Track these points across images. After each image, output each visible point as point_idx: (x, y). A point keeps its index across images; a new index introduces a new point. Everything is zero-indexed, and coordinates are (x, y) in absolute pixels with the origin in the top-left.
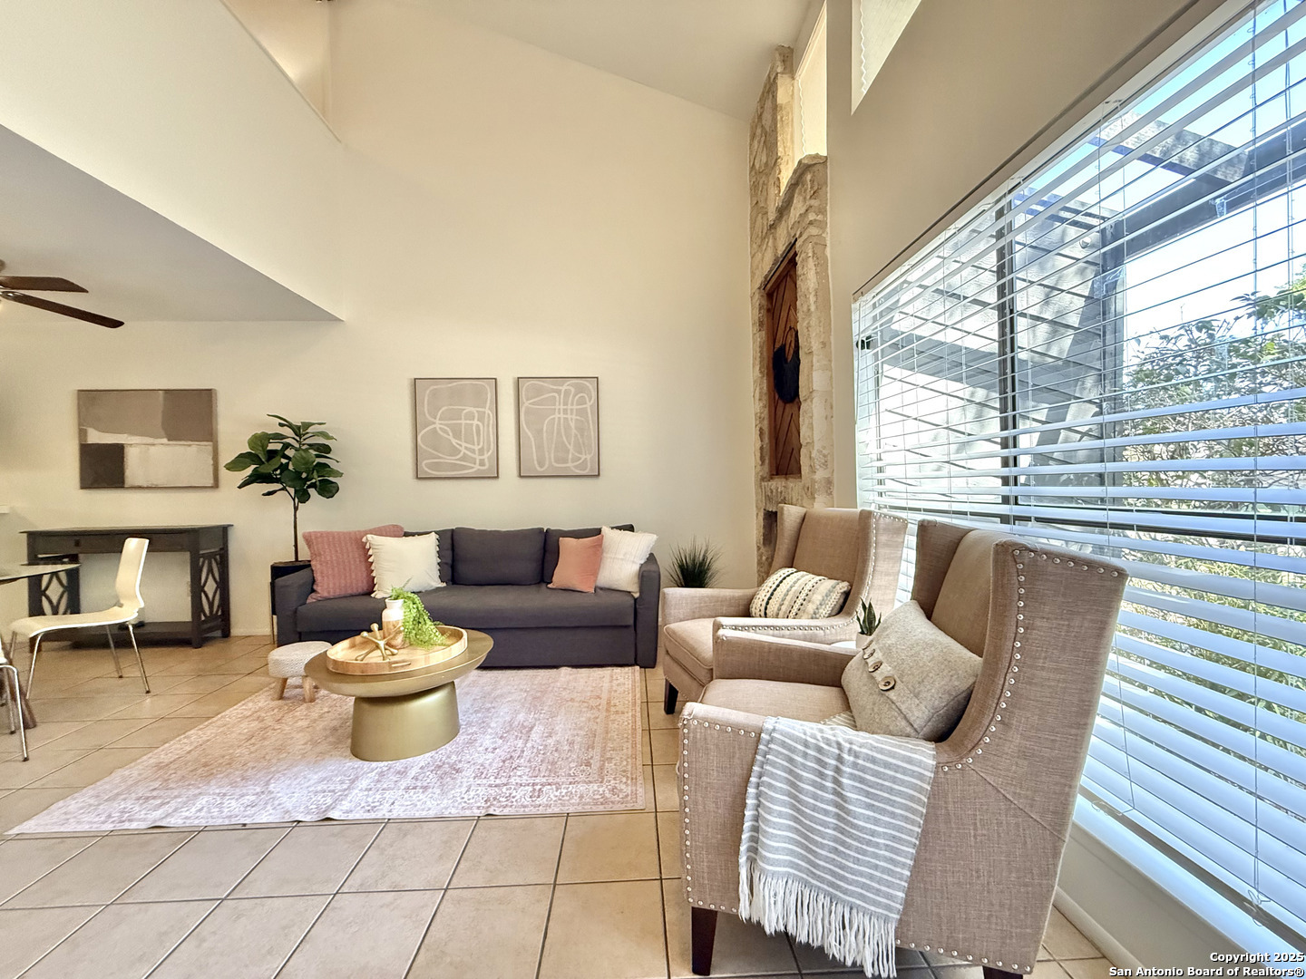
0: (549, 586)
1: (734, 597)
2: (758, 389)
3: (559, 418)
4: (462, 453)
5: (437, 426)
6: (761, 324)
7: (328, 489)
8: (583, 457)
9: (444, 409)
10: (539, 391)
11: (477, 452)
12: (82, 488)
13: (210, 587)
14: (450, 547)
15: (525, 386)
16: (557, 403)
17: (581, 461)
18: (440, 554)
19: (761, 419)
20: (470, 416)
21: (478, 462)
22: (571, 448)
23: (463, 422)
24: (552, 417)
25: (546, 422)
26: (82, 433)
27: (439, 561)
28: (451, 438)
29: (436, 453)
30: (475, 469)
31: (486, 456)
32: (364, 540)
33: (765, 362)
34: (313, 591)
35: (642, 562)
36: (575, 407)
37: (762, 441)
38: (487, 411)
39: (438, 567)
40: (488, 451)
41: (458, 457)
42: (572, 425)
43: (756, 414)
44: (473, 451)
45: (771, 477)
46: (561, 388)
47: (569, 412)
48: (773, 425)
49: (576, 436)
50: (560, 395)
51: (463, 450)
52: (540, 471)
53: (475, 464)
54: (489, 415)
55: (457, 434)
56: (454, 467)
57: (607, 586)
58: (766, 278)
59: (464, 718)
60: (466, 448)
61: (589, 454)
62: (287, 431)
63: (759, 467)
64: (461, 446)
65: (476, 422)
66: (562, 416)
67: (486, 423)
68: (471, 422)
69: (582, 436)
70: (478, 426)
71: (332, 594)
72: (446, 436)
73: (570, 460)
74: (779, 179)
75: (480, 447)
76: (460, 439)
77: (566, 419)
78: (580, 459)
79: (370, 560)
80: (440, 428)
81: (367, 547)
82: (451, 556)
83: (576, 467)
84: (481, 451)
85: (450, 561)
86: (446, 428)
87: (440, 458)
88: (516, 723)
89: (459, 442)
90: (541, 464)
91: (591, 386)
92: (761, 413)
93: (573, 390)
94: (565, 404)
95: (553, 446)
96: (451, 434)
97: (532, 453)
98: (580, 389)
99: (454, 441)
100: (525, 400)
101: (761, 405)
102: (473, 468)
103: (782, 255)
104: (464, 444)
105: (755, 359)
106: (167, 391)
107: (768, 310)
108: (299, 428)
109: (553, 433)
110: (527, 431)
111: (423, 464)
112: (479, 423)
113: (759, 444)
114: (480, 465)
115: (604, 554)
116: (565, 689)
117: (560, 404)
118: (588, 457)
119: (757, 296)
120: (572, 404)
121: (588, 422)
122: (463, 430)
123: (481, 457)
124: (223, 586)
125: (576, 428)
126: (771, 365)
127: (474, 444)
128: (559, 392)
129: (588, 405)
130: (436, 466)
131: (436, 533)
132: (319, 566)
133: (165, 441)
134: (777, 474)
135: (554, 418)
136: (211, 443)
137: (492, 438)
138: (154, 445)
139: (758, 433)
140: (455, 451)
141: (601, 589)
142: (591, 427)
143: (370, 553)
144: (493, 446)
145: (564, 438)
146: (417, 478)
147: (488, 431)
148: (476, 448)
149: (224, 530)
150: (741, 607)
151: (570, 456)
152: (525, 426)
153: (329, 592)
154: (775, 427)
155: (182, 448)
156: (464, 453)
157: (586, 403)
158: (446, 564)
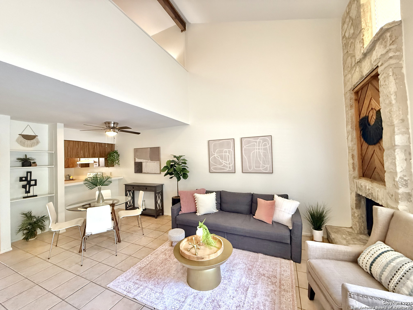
0: (254, 217)
1: (347, 252)
2: (350, 136)
3: (257, 152)
4: (223, 164)
5: (216, 155)
6: (351, 106)
7: (185, 176)
8: (266, 166)
9: (217, 150)
10: (249, 142)
11: (228, 164)
12: (135, 173)
13: (159, 202)
14: (220, 197)
15: (244, 140)
16: (256, 146)
17: (265, 168)
18: (217, 200)
19: (353, 150)
20: (226, 152)
21: (228, 167)
22: (261, 163)
23: (223, 154)
24: (254, 151)
25: (252, 153)
26: (135, 159)
27: (216, 202)
28: (220, 159)
29: (215, 164)
30: (227, 170)
31: (231, 165)
32: (194, 195)
33: (354, 124)
34: (181, 210)
35: (293, 214)
36: (263, 147)
37: (353, 160)
38: (231, 150)
39: (216, 204)
40: (232, 164)
41: (222, 166)
42: (262, 154)
43: (349, 147)
44: (227, 164)
45: (360, 177)
46: (257, 140)
47: (260, 149)
48: (360, 153)
49: (263, 158)
50: (257, 143)
51: (224, 163)
52: (250, 170)
53: (227, 168)
54: (232, 151)
55: (222, 158)
56: (221, 169)
57: (277, 222)
58: (354, 86)
59: (223, 273)
60: (225, 163)
61: (269, 164)
62: (175, 159)
63: (352, 172)
64: (223, 162)
65: (227, 154)
66: (258, 151)
67: (231, 154)
68: (226, 154)
69: (266, 158)
70: (228, 155)
71: (185, 212)
72: (218, 159)
73: (261, 167)
74: (363, 39)
75: (229, 162)
76: (223, 160)
77: (259, 152)
78: (265, 166)
79: (196, 202)
80: (217, 156)
81: (195, 197)
82: (220, 200)
83: (263, 170)
84: (229, 164)
85: (219, 202)
86: (218, 156)
87: (216, 166)
88: (242, 283)
89: (222, 161)
90: (250, 168)
91: (269, 139)
92: (352, 147)
93: (262, 141)
94: (259, 146)
95: (255, 162)
96: (220, 158)
97: (247, 164)
98: (264, 140)
99: (221, 160)
100: (244, 146)
101: (353, 143)
102: (227, 169)
103: (366, 75)
104: (224, 161)
105: (347, 122)
106: (150, 148)
107: (356, 100)
108: (178, 157)
109: (254, 157)
110: (245, 156)
111: (212, 168)
112: (229, 154)
113: (351, 161)
114: (229, 168)
115: (276, 208)
116: (261, 267)
117: (257, 147)
118: (268, 166)
119: (348, 94)
120: (261, 146)
121: (268, 153)
122: (223, 156)
123: (230, 166)
124: (162, 201)
125: (263, 155)
126: (358, 125)
127: (227, 161)
128: (256, 142)
129: (268, 146)
130: (215, 169)
131: (215, 192)
132: (182, 202)
133: (150, 161)
134: (363, 176)
135: (255, 152)
136: (159, 162)
137: (233, 159)
138: (148, 162)
139: (351, 156)
140: (221, 164)
141: (275, 222)
142: (269, 154)
143: (196, 199)
144: (233, 162)
145: (259, 159)
146: (210, 172)
147: (232, 157)
148: (228, 162)
149: (162, 186)
150: (351, 258)
151: (261, 165)
152: (244, 154)
153: (185, 211)
154: (361, 154)
155: (153, 163)
156: (224, 164)
157: (267, 146)
158: (218, 203)
